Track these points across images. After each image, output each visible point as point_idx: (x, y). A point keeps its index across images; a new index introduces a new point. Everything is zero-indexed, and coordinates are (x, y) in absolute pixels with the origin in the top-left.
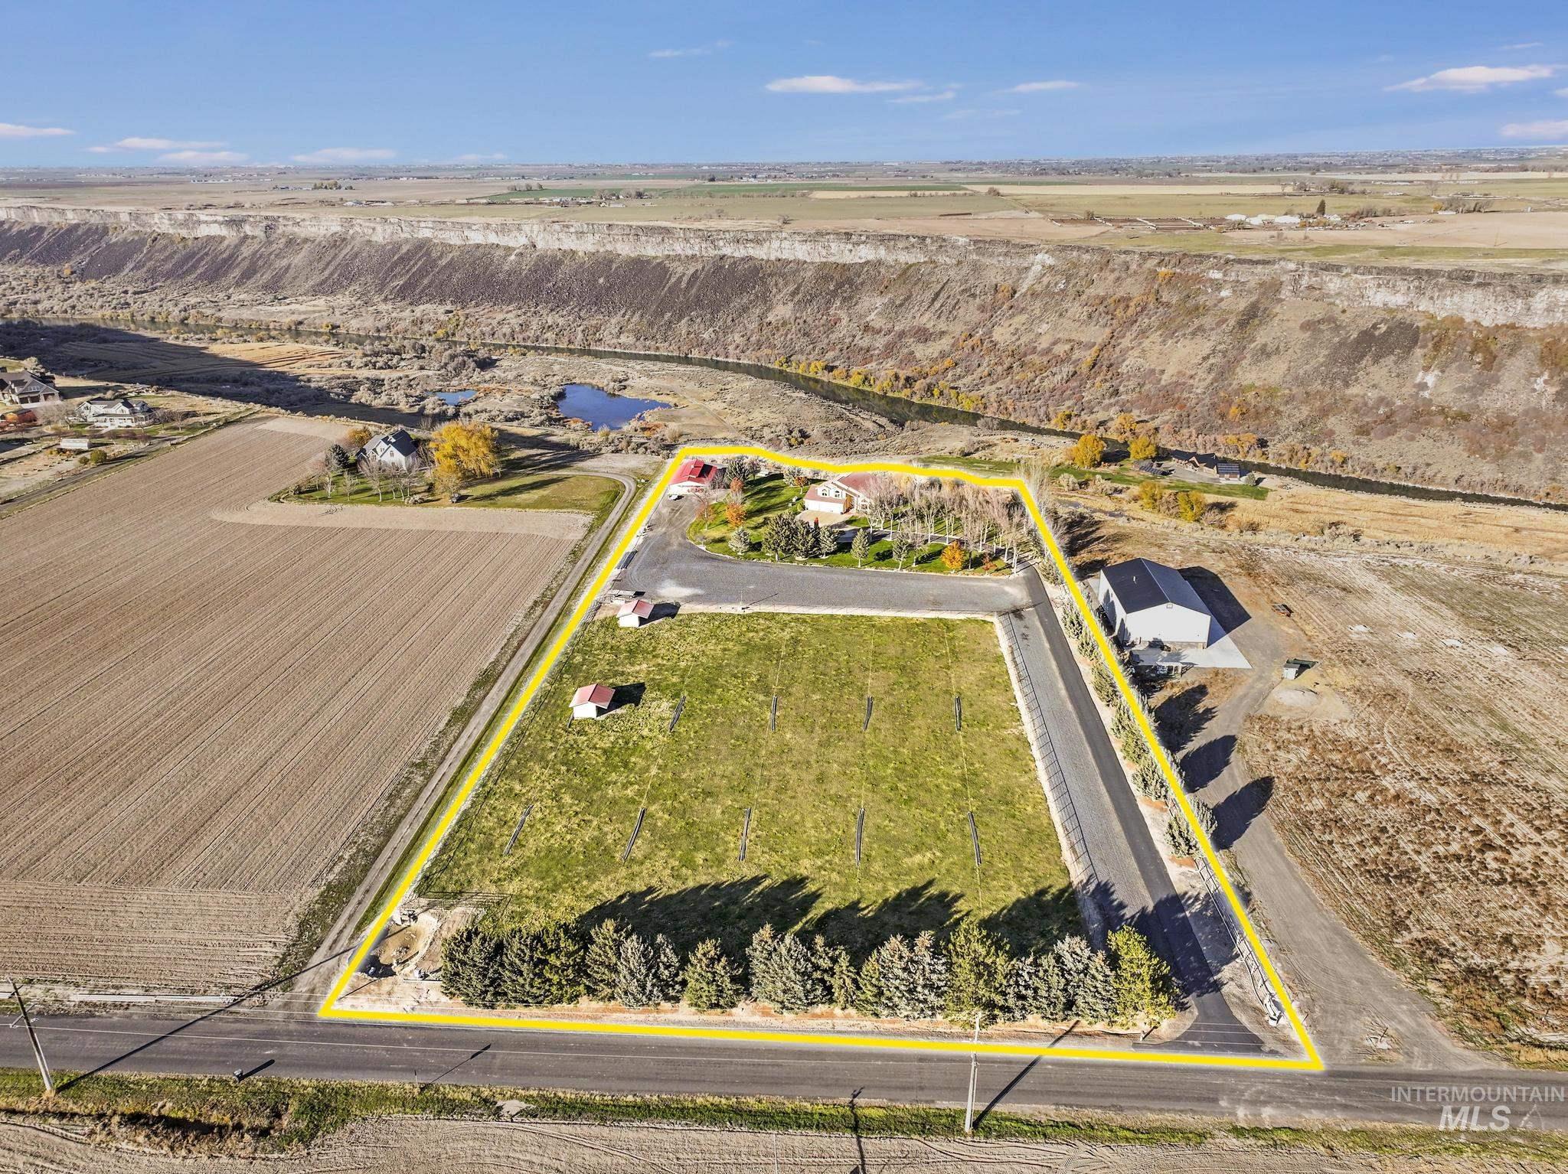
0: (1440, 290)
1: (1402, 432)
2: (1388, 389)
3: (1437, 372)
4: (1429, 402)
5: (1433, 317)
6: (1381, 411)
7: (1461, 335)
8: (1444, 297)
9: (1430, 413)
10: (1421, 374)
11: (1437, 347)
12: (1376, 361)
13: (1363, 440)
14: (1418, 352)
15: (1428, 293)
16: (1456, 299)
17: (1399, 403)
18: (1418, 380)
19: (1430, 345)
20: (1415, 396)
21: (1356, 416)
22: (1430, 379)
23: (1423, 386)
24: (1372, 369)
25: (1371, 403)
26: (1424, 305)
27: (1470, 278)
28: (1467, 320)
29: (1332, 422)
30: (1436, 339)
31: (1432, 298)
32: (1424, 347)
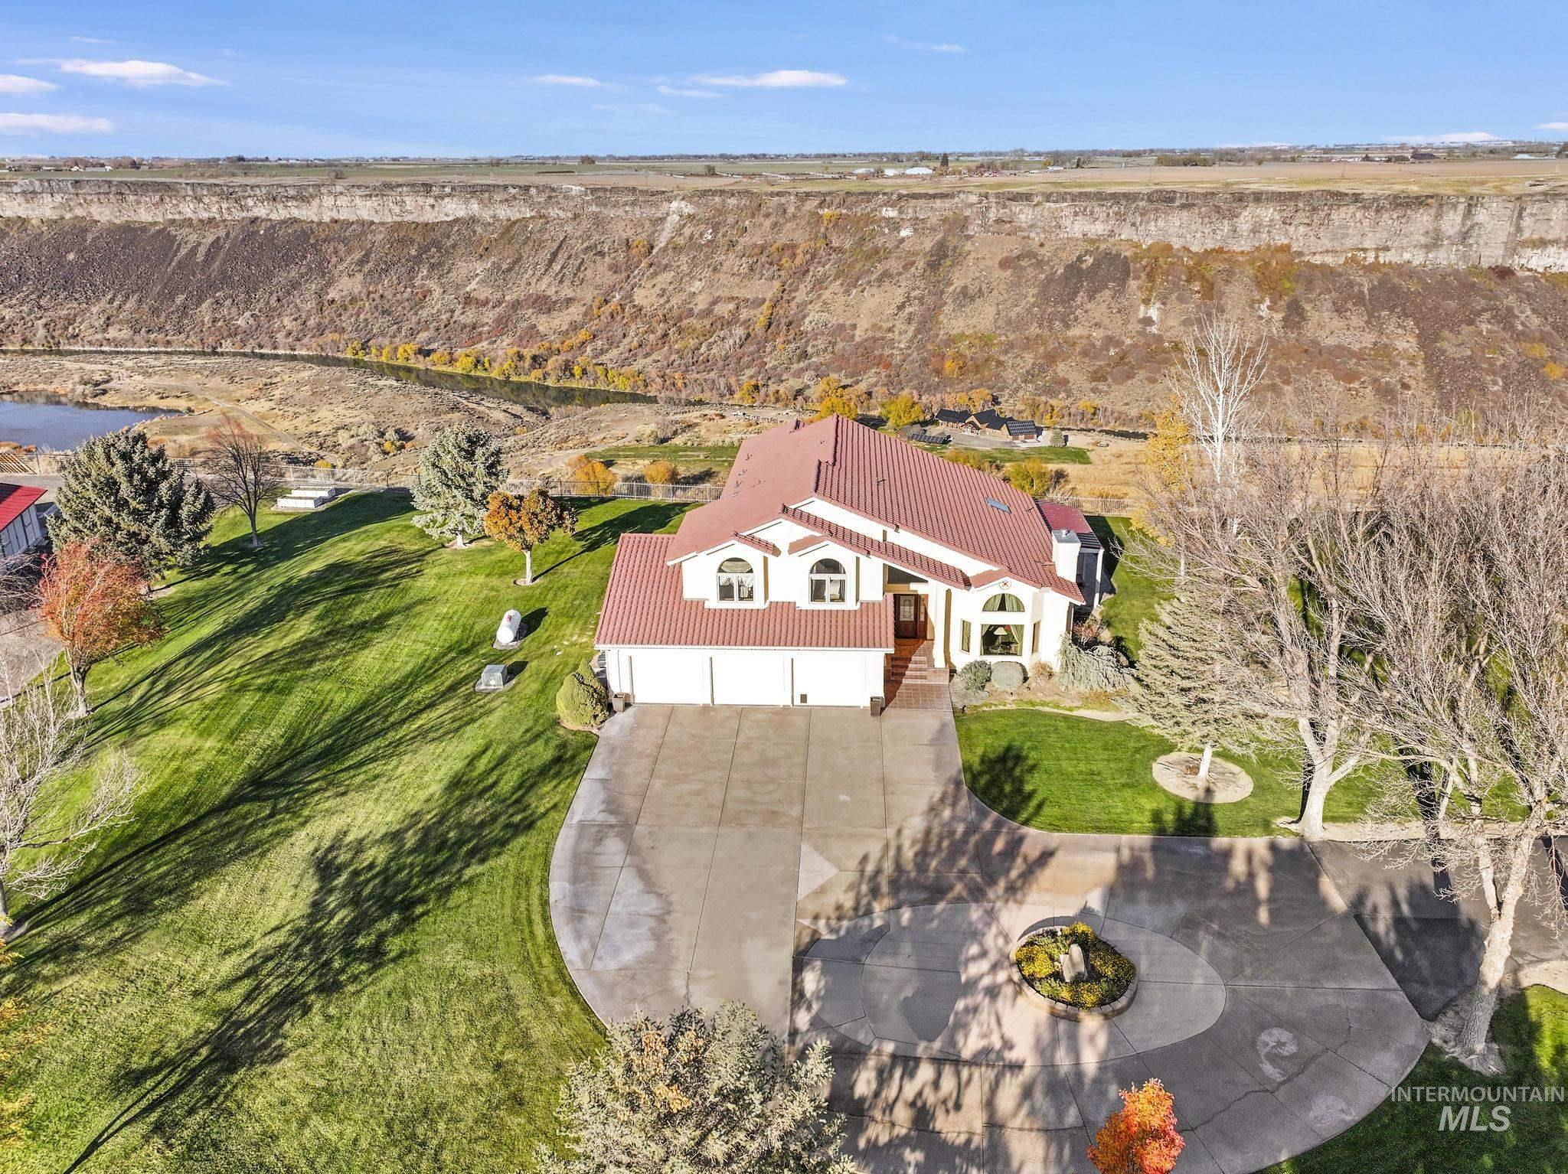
0: (1142, 215)
1: (1142, 374)
2: (1115, 327)
3: (1158, 305)
4: (1159, 339)
5: (1137, 246)
6: (1112, 352)
7: (1172, 264)
8: (1148, 222)
9: (1164, 351)
10: (1142, 308)
11: (1151, 277)
12: (1091, 298)
13: (1102, 386)
14: (1133, 284)
15: (1130, 219)
16: (1161, 223)
17: (1128, 341)
18: (1141, 316)
19: (1143, 276)
20: (1142, 333)
21: (1087, 360)
22: (1154, 313)
23: (1148, 321)
24: (1089, 306)
25: (1098, 344)
26: (1126, 233)
27: (1172, 200)
28: (1176, 247)
29: (1062, 369)
30: (1148, 269)
31: (1133, 224)
32: (1136, 278)
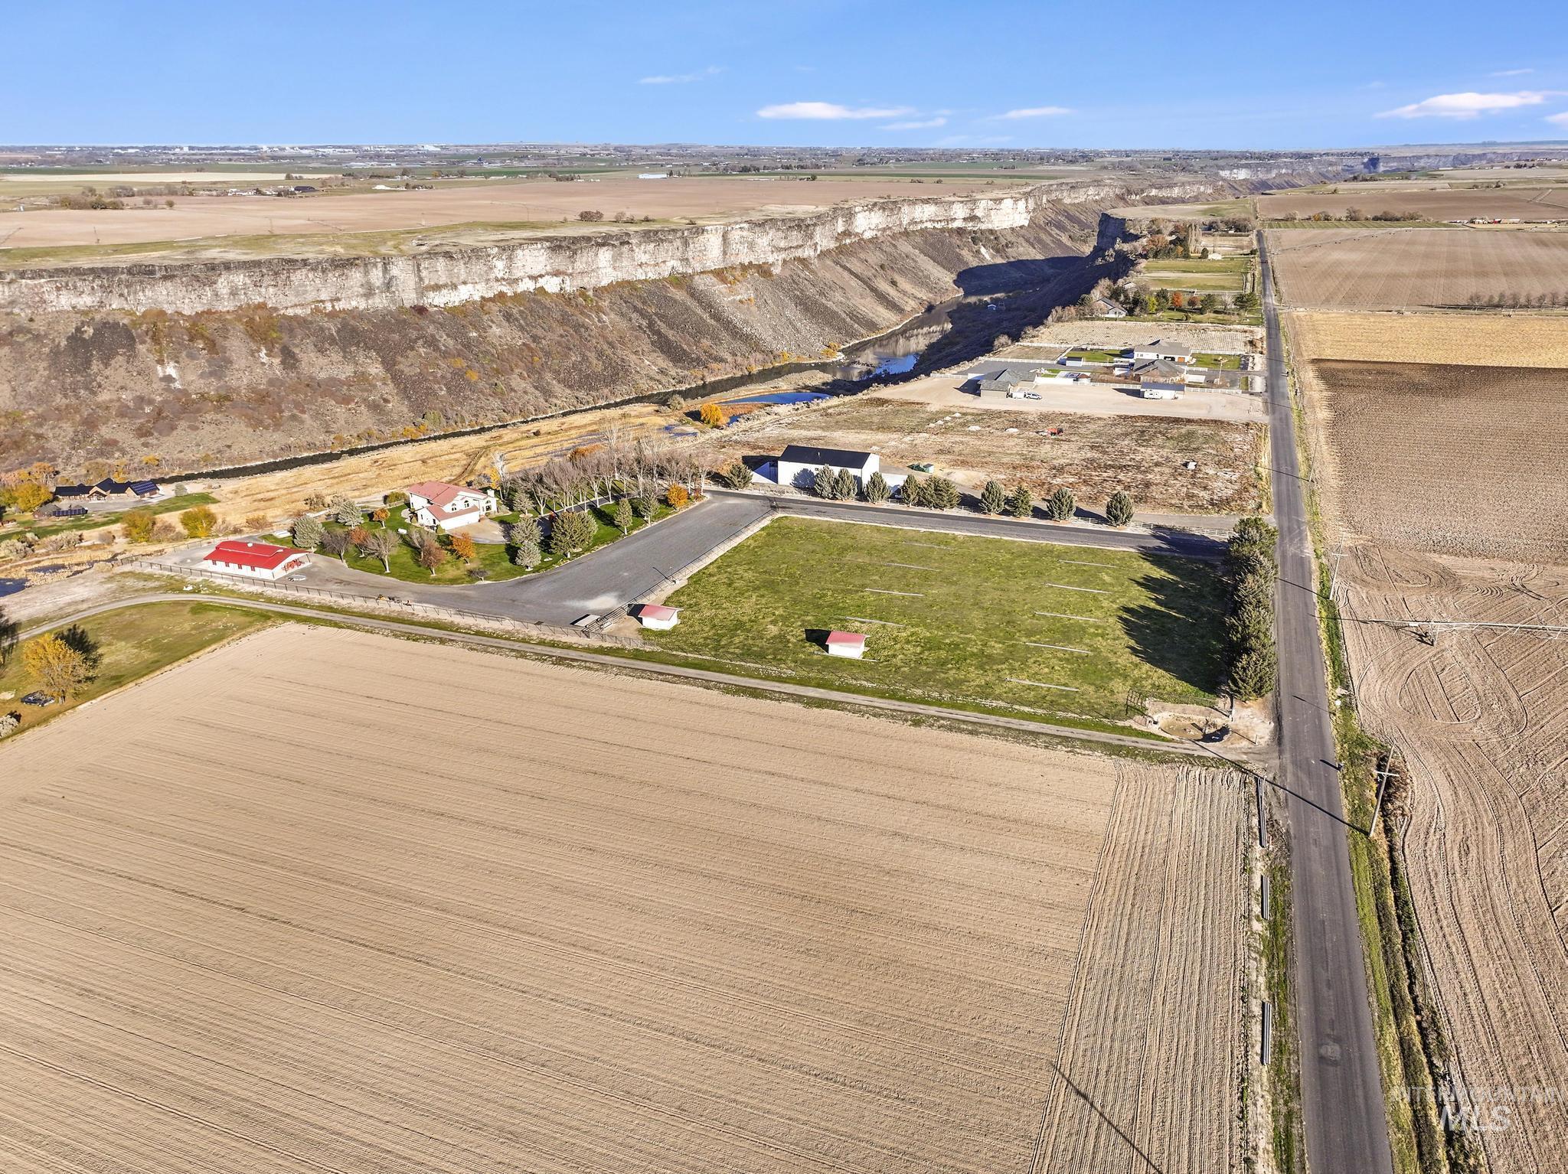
0: (127, 287)
1: (183, 424)
2: (140, 387)
3: (172, 364)
4: (185, 392)
5: (131, 313)
6: (147, 410)
7: (170, 327)
8: (135, 293)
9: (193, 401)
10: (159, 368)
11: (156, 339)
12: (107, 365)
13: (151, 440)
14: (142, 348)
15: (116, 290)
16: (149, 293)
17: (159, 399)
18: (161, 375)
19: (147, 339)
20: (168, 390)
21: (127, 420)
22: (171, 370)
23: (169, 379)
24: (107, 372)
25: (131, 404)
26: (116, 304)
27: (152, 272)
28: (169, 312)
29: (105, 431)
30: (150, 333)
31: (121, 295)
32: (143, 342)
